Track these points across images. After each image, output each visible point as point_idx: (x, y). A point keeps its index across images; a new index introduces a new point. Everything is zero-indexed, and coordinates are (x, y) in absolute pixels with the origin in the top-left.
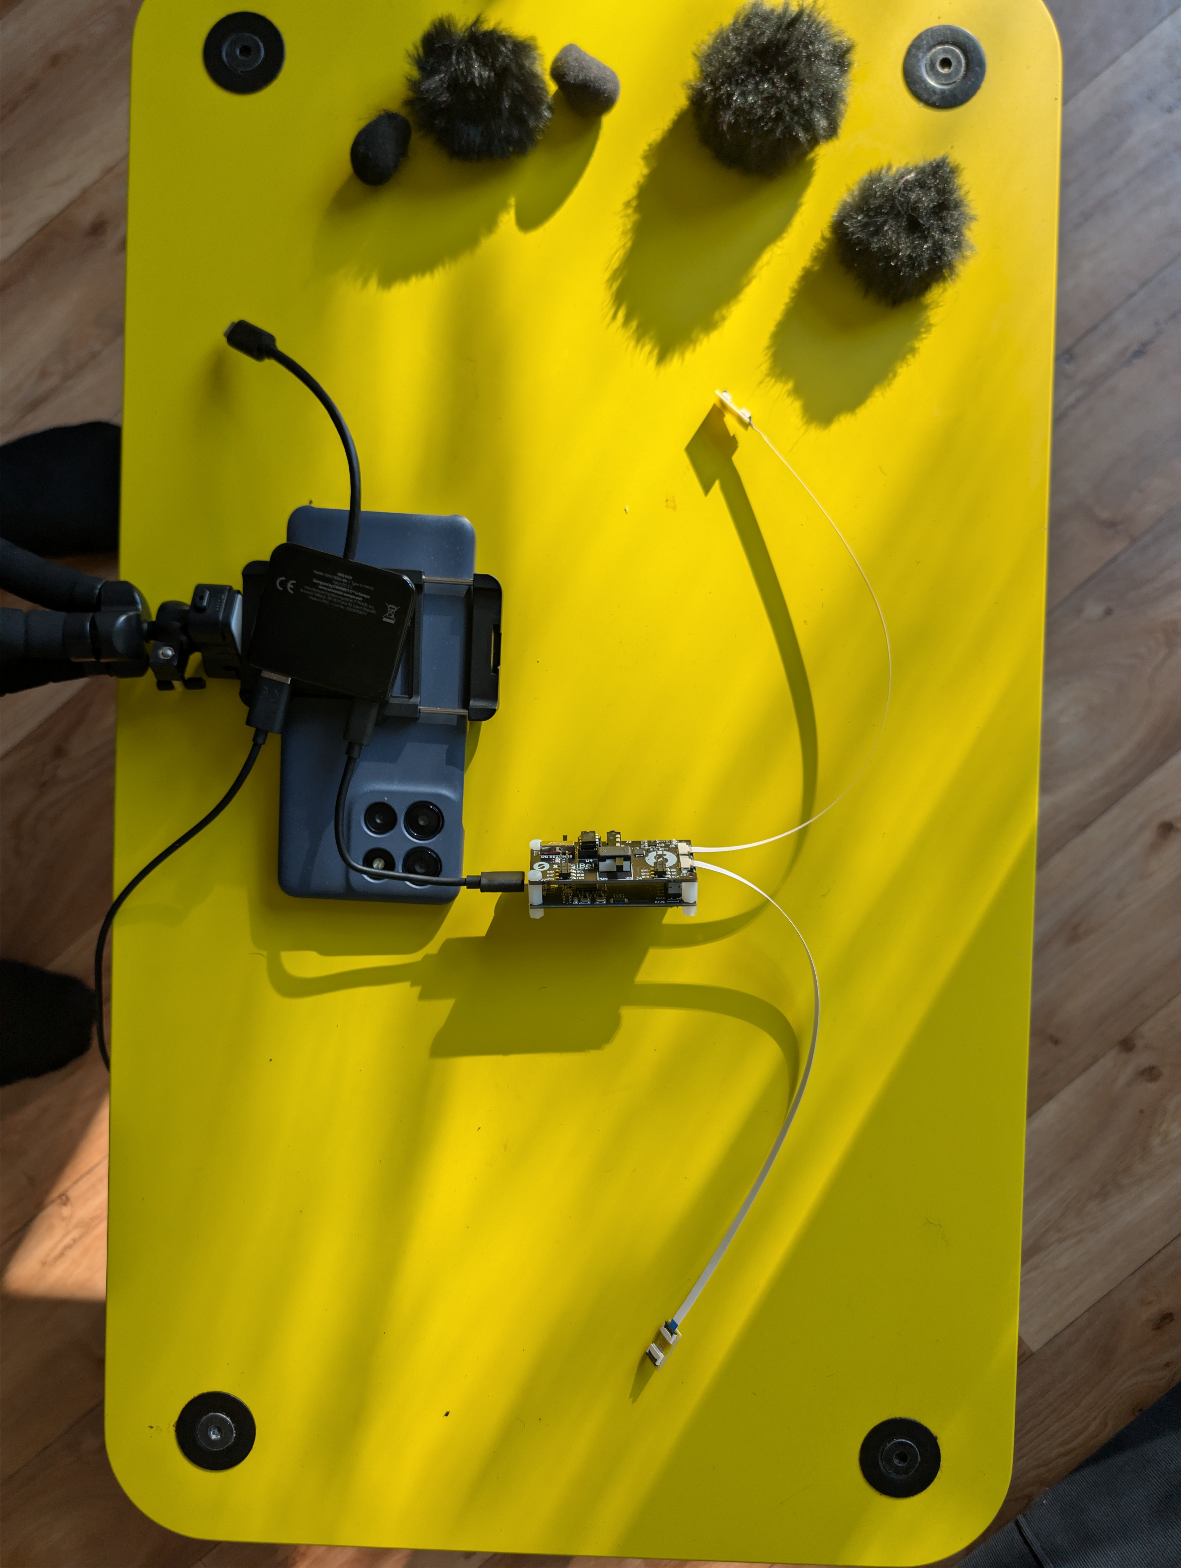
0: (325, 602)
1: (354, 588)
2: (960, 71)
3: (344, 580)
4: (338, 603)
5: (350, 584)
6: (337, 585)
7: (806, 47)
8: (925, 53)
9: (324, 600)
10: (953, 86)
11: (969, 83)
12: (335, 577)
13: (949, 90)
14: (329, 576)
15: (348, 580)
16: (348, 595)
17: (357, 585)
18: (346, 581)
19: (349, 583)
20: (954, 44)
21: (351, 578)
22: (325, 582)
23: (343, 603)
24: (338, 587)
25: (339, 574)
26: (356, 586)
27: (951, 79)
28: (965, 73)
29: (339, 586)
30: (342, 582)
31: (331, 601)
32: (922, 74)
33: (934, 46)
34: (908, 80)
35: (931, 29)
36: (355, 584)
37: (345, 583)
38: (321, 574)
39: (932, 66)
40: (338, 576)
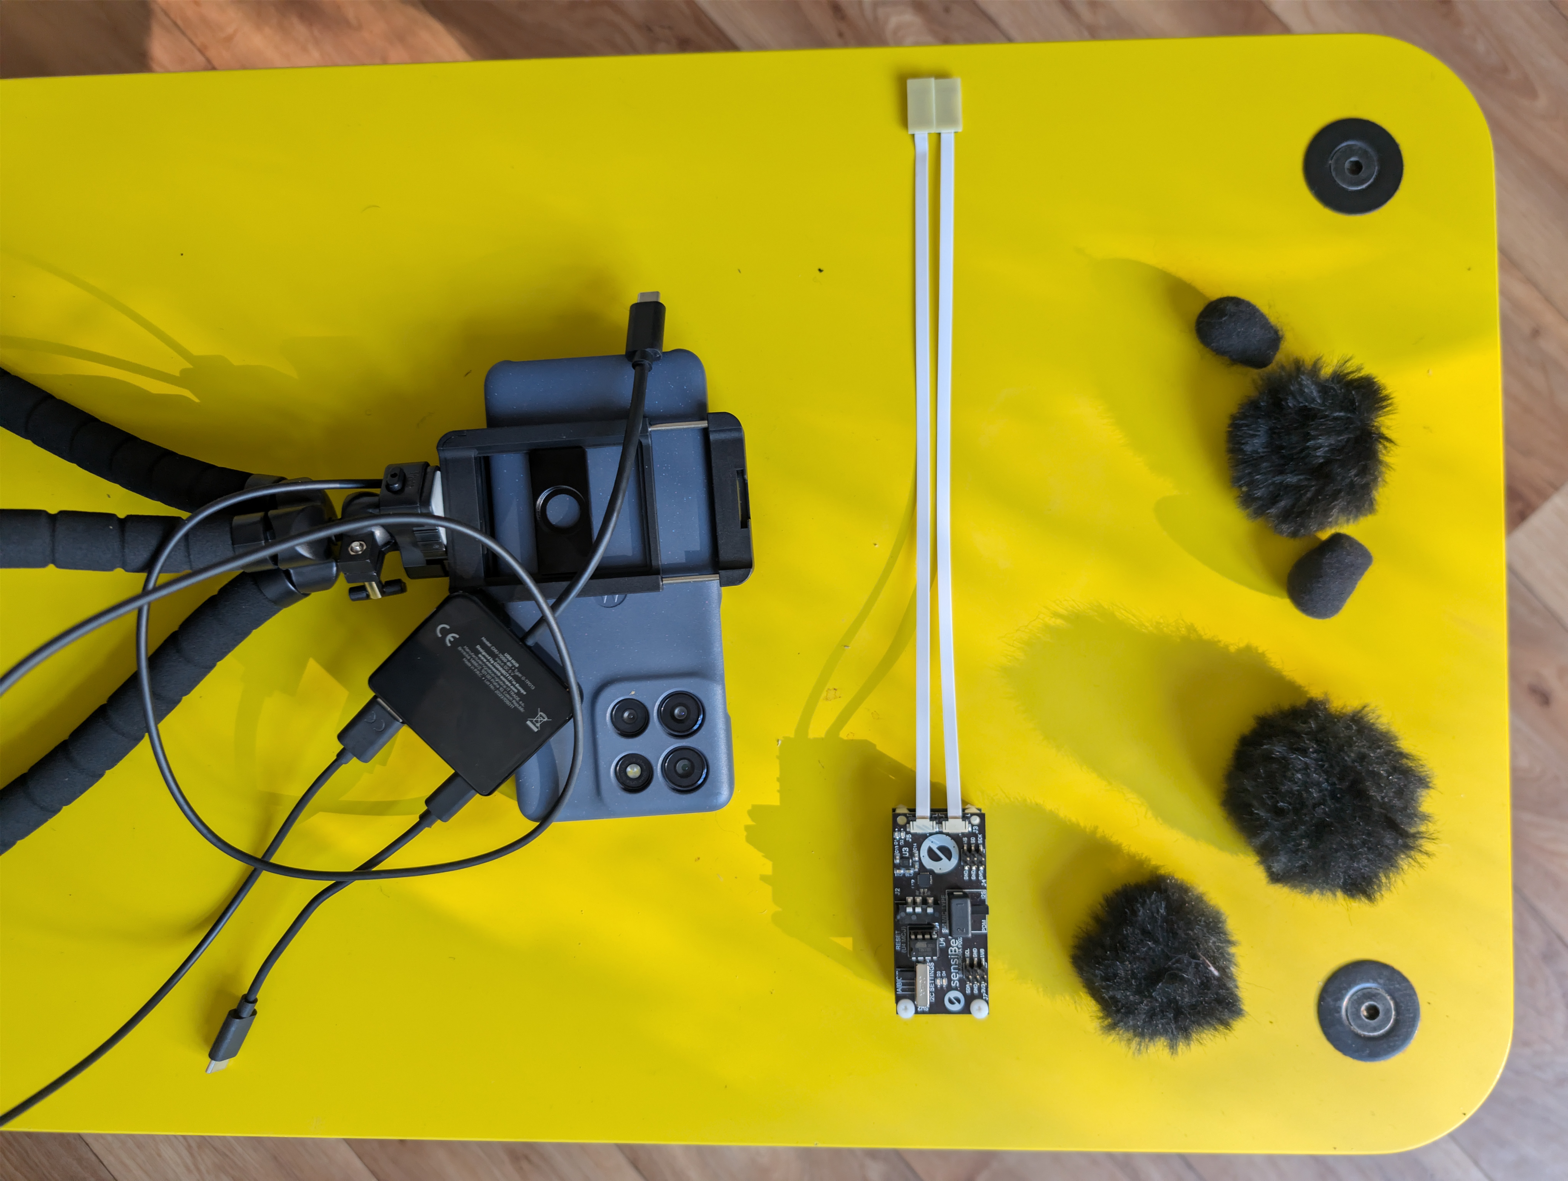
0: (478, 672)
1: (515, 677)
2: (1364, 1030)
3: (508, 664)
4: (489, 681)
5: (513, 671)
6: (498, 663)
7: (1364, 843)
8: (1384, 986)
9: (478, 670)
10: (1346, 1022)
11: (1350, 1042)
12: (501, 655)
13: (1341, 1018)
14: (496, 651)
15: (513, 666)
16: (504, 679)
17: (520, 675)
18: (510, 665)
19: (512, 669)
20: (1397, 1021)
21: (517, 665)
22: (488, 654)
23: (495, 684)
24: (499, 667)
25: (506, 655)
26: (517, 676)
27: (1354, 1020)
28: (1362, 1036)
29: (500, 665)
30: (505, 664)
31: (484, 676)
32: (1358, 984)
33: (1393, 998)
34: (1350, 967)
35: (1415, 994)
36: (517, 673)
37: (508, 666)
38: (489, 645)
39: (1368, 995)
40: (504, 656)
